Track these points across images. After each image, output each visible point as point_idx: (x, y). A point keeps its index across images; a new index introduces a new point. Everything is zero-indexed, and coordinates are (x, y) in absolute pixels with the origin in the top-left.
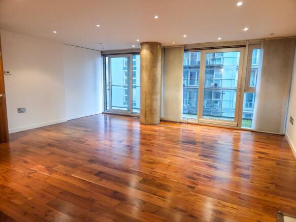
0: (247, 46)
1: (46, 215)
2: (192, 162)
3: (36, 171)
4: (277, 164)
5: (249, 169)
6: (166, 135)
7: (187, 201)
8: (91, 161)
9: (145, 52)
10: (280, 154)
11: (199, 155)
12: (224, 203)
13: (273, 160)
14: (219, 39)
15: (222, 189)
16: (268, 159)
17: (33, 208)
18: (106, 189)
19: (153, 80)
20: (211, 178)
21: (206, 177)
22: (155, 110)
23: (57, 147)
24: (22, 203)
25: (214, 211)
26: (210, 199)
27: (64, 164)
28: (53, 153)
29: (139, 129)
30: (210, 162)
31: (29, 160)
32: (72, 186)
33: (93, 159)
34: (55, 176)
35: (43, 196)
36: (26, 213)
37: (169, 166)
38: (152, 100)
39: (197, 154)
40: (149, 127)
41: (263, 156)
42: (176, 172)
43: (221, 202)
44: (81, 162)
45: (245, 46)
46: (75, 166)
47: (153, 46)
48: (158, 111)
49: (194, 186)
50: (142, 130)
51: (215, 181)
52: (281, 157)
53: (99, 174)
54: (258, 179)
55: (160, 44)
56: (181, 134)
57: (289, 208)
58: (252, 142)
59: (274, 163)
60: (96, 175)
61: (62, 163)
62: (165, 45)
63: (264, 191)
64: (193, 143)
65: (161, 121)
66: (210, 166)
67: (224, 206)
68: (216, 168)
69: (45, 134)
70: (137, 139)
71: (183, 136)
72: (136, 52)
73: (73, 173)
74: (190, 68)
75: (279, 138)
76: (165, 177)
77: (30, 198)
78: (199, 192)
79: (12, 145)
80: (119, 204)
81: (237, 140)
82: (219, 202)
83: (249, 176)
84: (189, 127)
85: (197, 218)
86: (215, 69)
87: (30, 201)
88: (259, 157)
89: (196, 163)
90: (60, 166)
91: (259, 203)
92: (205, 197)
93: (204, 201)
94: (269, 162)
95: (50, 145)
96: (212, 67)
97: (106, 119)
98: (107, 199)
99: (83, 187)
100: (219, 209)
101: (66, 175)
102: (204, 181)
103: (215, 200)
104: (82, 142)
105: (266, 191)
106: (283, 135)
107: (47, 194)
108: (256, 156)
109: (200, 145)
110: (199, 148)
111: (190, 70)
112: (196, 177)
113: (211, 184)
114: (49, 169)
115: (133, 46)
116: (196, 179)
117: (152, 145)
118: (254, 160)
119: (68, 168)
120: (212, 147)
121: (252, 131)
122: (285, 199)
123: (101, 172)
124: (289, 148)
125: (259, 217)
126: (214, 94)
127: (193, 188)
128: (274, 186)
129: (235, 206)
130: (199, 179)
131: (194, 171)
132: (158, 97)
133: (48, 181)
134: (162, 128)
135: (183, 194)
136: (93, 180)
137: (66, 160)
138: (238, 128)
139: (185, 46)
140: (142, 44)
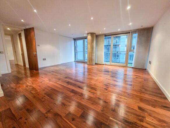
0: (131, 33)
1: (42, 98)
2: (107, 79)
3: (44, 81)
4: (144, 80)
5: (131, 82)
6: (97, 69)
7: (104, 95)
8: (66, 78)
9: (89, 37)
10: (145, 76)
11: (110, 76)
12: (121, 96)
13: (142, 79)
14: (119, 30)
15: (120, 90)
16: (140, 78)
17: (38, 95)
18: (69, 89)
19: (92, 48)
20: (115, 85)
21: (113, 85)
22: (93, 59)
23: (55, 72)
24: (35, 93)
25: (116, 100)
26: (114, 94)
27: (56, 78)
28: (53, 74)
29: (87, 67)
30: (114, 79)
31: (43, 77)
32: (56, 87)
33: (67, 77)
34: (51, 83)
35: (44, 90)
36: (35, 97)
37: (97, 80)
38: (92, 56)
39: (109, 76)
40: (91, 66)
41: (138, 77)
42: (100, 83)
43: (120, 96)
44: (62, 78)
45: (130, 33)
46: (59, 79)
47: (92, 34)
48: (94, 60)
49: (107, 88)
50: (88, 67)
51: (117, 87)
52: (146, 77)
53: (68, 83)
54: (136, 86)
55: (95, 33)
56: (103, 68)
57: (153, 100)
58: (132, 72)
59: (143, 80)
60: (67, 83)
61: (55, 78)
62: (97, 34)
63: (139, 92)
64: (108, 72)
65: (96, 64)
66: (115, 81)
67: (121, 98)
68: (117, 81)
69: (52, 68)
70: (86, 70)
71: (104, 69)
72: (86, 38)
73: (58, 82)
74: (107, 46)
75: (144, 70)
76: (95, 85)
77: (38, 91)
78: (110, 91)
79: (40, 71)
80: (73, 95)
81: (126, 71)
82: (118, 96)
83: (132, 85)
84: (106, 66)
85: (108, 103)
86: (117, 46)
87: (38, 92)
88: (136, 77)
89: (109, 79)
90: (54, 79)
91: (138, 97)
92: (112, 93)
93: (111, 95)
94: (140, 80)
95: (52, 72)
96: (116, 45)
97: (75, 63)
98: (69, 92)
99: (61, 87)
100: (118, 99)
101: (55, 82)
102: (112, 87)
103: (116, 95)
104: (64, 71)
105: (141, 92)
106: (146, 69)
107: (46, 89)
108: (135, 77)
109: (111, 73)
110: (110, 73)
111: (107, 47)
112: (108, 85)
113: (115, 88)
114: (50, 80)
115: (85, 35)
116: (108, 86)
117: (91, 72)
118: (134, 78)
119: (57, 80)
120: (115, 73)
121: (132, 68)
122: (150, 96)
123: (69, 82)
124: (149, 74)
125: (138, 104)
126: (116, 55)
127: (107, 89)
128: (144, 89)
129: (126, 98)
130: (110, 86)
131: (107, 82)
132: (94, 54)
133: (48, 84)
134: (96, 66)
135: (102, 92)
136: (65, 85)
137: (57, 77)
138: (126, 66)
139: (105, 34)
140: (88, 34)
